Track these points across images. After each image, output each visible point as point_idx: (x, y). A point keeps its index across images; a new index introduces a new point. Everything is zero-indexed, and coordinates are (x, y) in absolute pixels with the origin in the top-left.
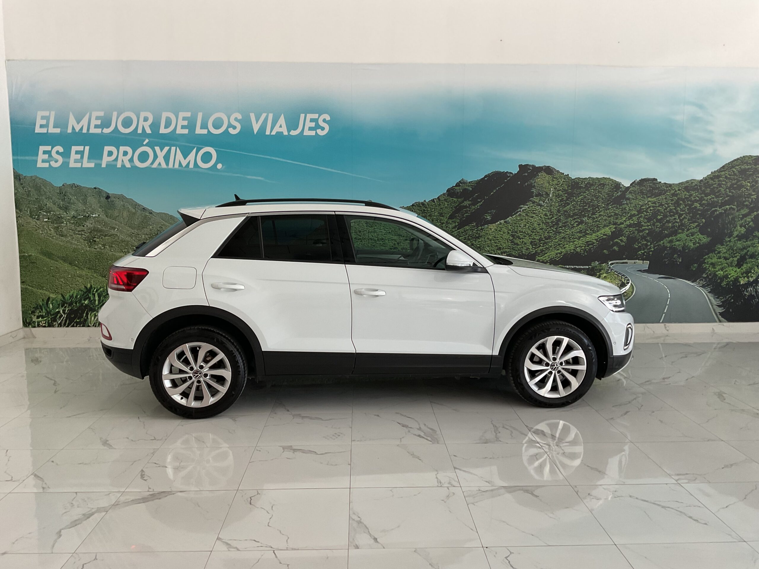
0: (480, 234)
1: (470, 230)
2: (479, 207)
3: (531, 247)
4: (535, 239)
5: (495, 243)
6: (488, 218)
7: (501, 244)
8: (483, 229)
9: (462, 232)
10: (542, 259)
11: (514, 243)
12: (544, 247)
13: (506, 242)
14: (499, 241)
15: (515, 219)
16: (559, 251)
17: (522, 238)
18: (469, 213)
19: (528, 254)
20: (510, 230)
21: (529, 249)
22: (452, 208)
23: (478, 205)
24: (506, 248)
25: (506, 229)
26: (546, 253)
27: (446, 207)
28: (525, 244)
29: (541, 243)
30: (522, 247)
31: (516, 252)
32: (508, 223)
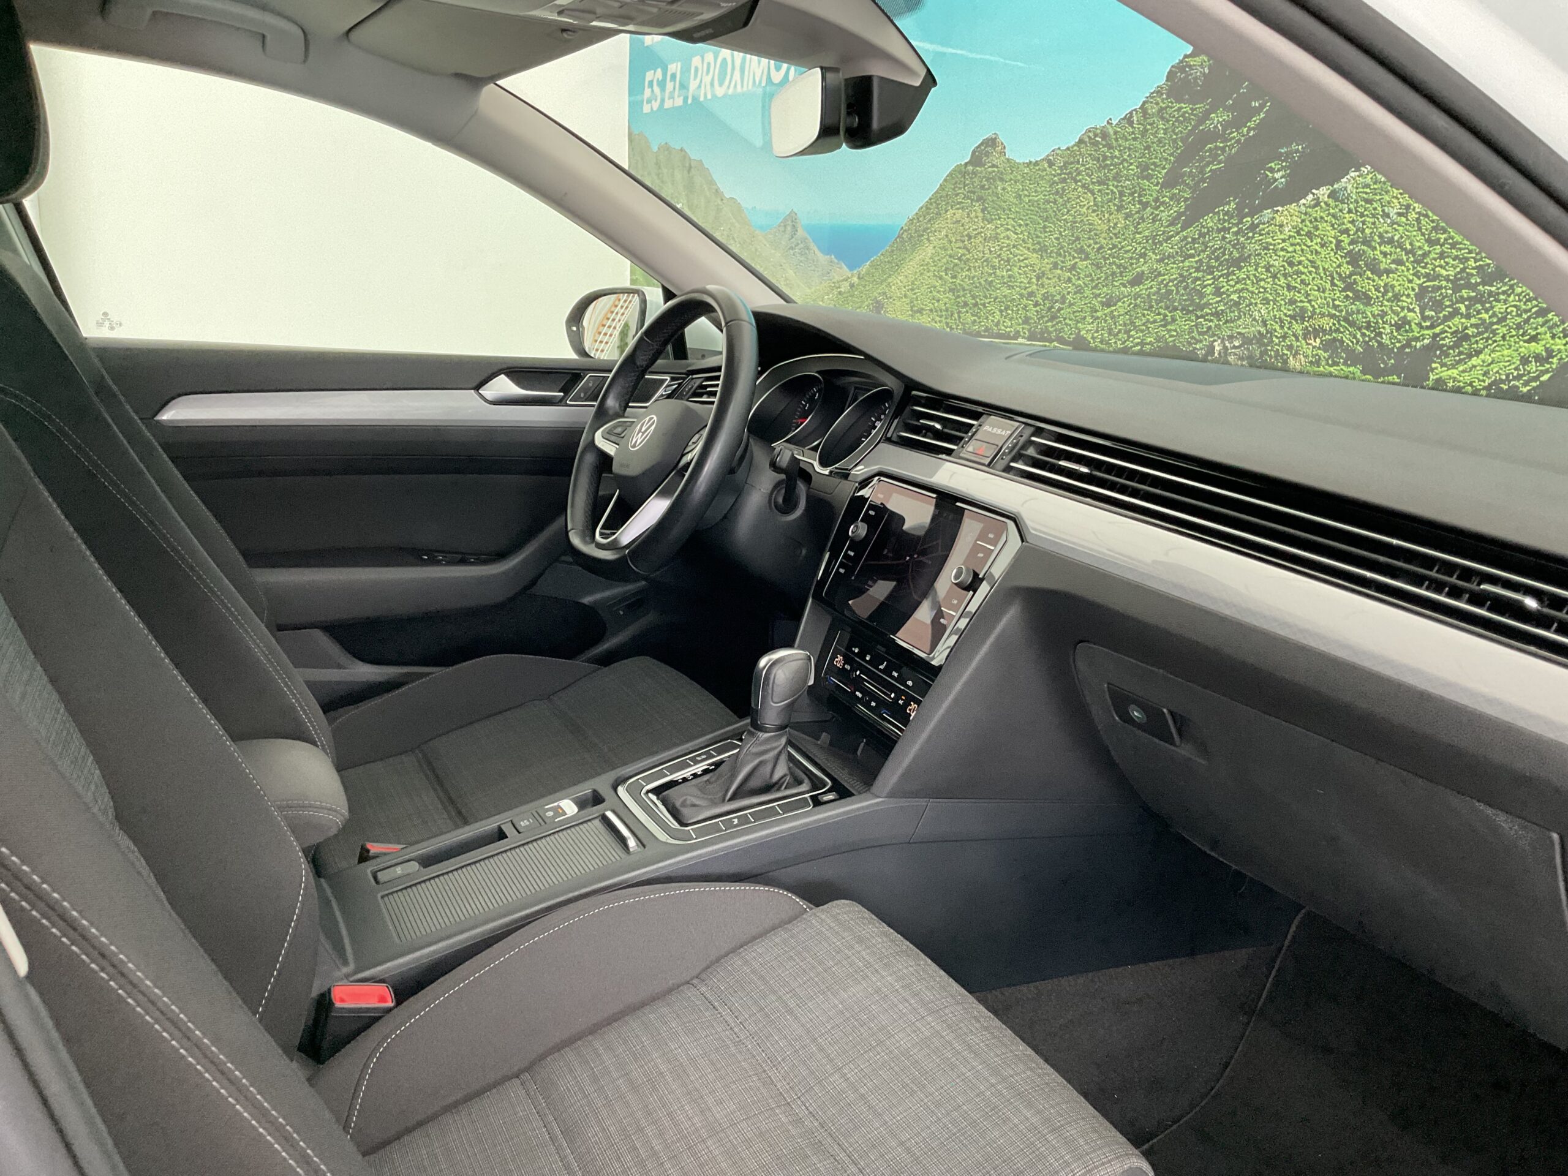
0: (1243, 248)
1: (1219, 231)
2: (1252, 133)
3: (1414, 317)
4: (1437, 277)
5: (1289, 288)
6: (1276, 180)
7: (1308, 295)
8: (1258, 226)
9: (1194, 240)
10: (1455, 380)
11: (1356, 292)
12: (1473, 321)
13: (1328, 286)
14: (1303, 282)
15: (1368, 180)
16: (1538, 348)
17: (1388, 272)
18: (1220, 163)
19: (1403, 347)
20: (1346, 231)
21: (1409, 323)
22: (1175, 141)
23: (1251, 124)
24: (1323, 315)
25: (1332, 225)
26: (1478, 353)
27: (1160, 141)
28: (1397, 297)
29: (1462, 300)
30: (1383, 314)
31: (1358, 336)
32: (1342, 202)
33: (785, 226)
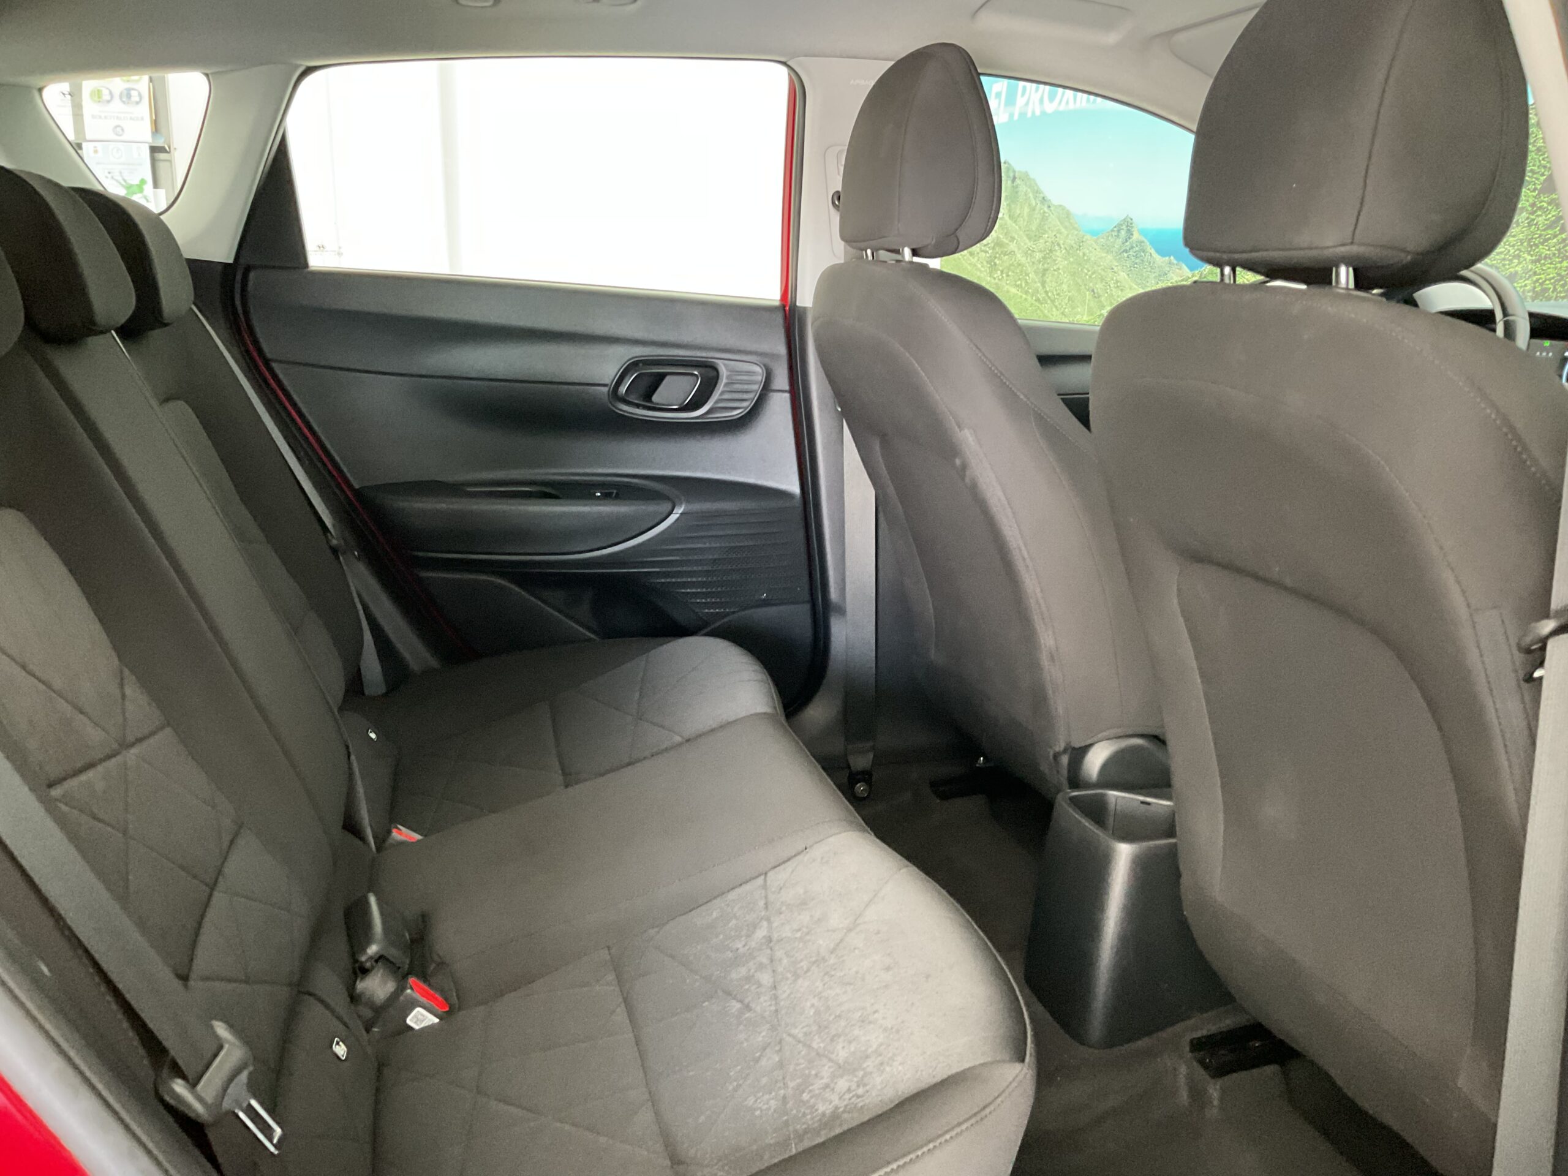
33: (1119, 231)
